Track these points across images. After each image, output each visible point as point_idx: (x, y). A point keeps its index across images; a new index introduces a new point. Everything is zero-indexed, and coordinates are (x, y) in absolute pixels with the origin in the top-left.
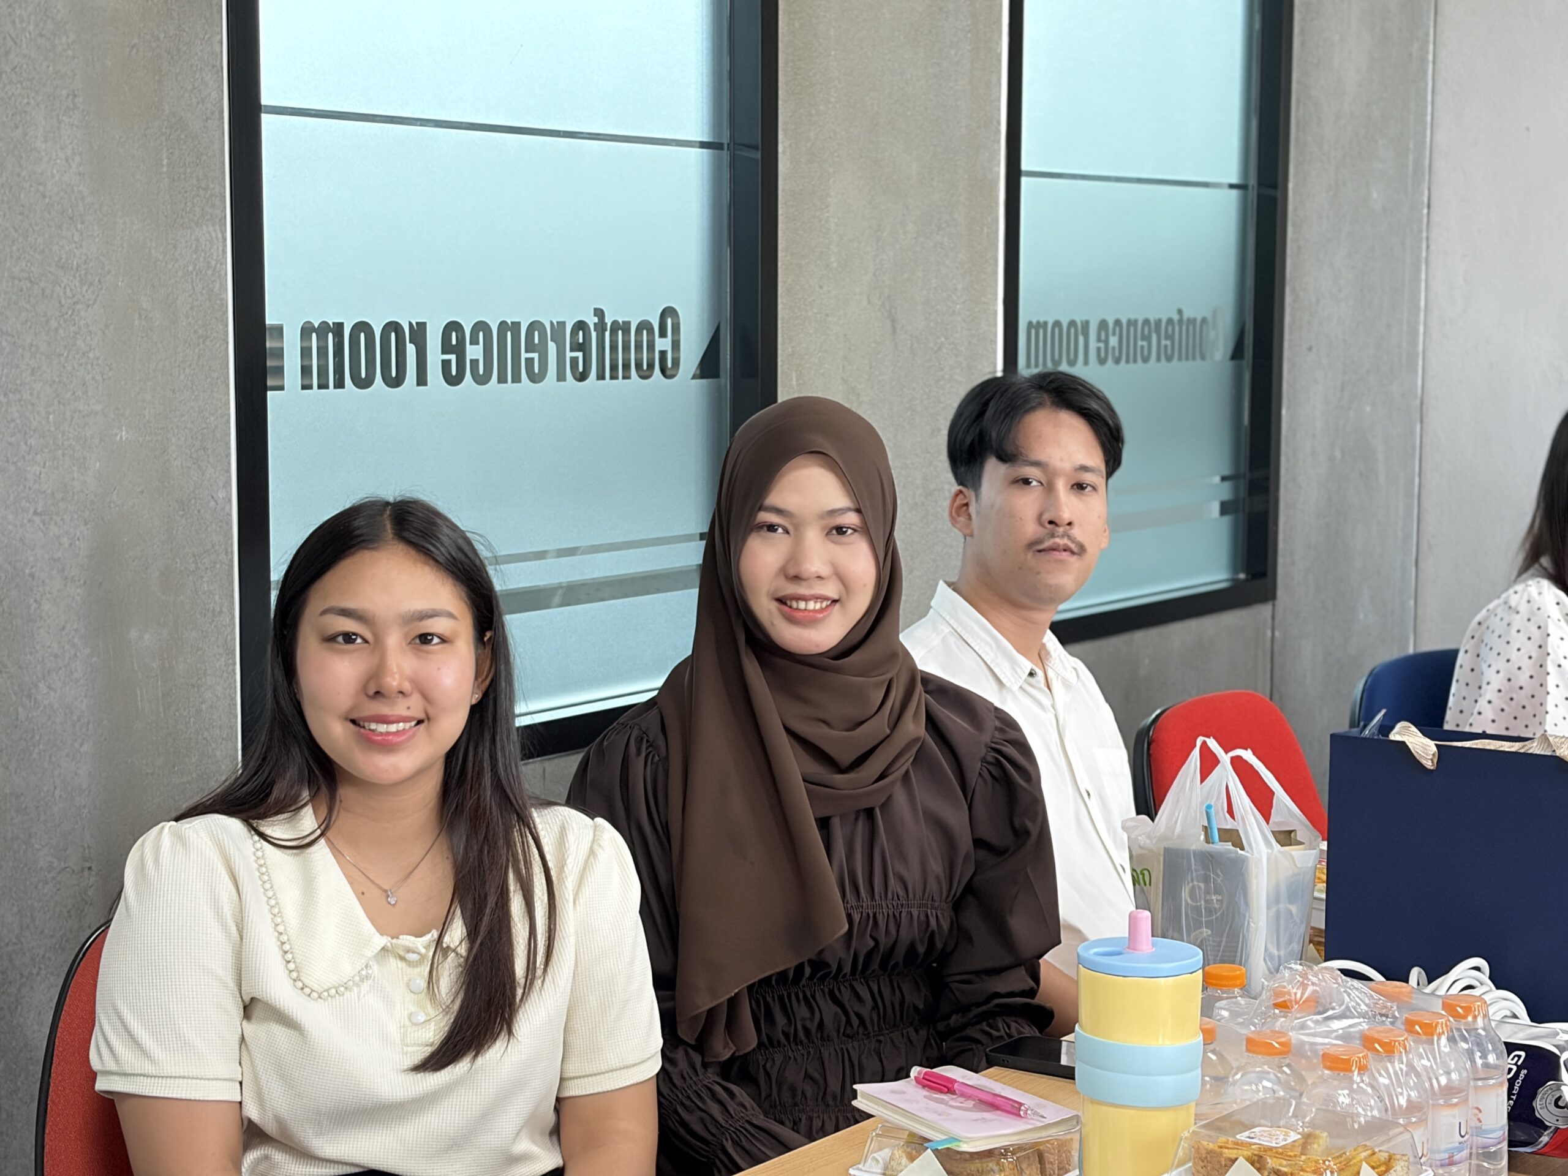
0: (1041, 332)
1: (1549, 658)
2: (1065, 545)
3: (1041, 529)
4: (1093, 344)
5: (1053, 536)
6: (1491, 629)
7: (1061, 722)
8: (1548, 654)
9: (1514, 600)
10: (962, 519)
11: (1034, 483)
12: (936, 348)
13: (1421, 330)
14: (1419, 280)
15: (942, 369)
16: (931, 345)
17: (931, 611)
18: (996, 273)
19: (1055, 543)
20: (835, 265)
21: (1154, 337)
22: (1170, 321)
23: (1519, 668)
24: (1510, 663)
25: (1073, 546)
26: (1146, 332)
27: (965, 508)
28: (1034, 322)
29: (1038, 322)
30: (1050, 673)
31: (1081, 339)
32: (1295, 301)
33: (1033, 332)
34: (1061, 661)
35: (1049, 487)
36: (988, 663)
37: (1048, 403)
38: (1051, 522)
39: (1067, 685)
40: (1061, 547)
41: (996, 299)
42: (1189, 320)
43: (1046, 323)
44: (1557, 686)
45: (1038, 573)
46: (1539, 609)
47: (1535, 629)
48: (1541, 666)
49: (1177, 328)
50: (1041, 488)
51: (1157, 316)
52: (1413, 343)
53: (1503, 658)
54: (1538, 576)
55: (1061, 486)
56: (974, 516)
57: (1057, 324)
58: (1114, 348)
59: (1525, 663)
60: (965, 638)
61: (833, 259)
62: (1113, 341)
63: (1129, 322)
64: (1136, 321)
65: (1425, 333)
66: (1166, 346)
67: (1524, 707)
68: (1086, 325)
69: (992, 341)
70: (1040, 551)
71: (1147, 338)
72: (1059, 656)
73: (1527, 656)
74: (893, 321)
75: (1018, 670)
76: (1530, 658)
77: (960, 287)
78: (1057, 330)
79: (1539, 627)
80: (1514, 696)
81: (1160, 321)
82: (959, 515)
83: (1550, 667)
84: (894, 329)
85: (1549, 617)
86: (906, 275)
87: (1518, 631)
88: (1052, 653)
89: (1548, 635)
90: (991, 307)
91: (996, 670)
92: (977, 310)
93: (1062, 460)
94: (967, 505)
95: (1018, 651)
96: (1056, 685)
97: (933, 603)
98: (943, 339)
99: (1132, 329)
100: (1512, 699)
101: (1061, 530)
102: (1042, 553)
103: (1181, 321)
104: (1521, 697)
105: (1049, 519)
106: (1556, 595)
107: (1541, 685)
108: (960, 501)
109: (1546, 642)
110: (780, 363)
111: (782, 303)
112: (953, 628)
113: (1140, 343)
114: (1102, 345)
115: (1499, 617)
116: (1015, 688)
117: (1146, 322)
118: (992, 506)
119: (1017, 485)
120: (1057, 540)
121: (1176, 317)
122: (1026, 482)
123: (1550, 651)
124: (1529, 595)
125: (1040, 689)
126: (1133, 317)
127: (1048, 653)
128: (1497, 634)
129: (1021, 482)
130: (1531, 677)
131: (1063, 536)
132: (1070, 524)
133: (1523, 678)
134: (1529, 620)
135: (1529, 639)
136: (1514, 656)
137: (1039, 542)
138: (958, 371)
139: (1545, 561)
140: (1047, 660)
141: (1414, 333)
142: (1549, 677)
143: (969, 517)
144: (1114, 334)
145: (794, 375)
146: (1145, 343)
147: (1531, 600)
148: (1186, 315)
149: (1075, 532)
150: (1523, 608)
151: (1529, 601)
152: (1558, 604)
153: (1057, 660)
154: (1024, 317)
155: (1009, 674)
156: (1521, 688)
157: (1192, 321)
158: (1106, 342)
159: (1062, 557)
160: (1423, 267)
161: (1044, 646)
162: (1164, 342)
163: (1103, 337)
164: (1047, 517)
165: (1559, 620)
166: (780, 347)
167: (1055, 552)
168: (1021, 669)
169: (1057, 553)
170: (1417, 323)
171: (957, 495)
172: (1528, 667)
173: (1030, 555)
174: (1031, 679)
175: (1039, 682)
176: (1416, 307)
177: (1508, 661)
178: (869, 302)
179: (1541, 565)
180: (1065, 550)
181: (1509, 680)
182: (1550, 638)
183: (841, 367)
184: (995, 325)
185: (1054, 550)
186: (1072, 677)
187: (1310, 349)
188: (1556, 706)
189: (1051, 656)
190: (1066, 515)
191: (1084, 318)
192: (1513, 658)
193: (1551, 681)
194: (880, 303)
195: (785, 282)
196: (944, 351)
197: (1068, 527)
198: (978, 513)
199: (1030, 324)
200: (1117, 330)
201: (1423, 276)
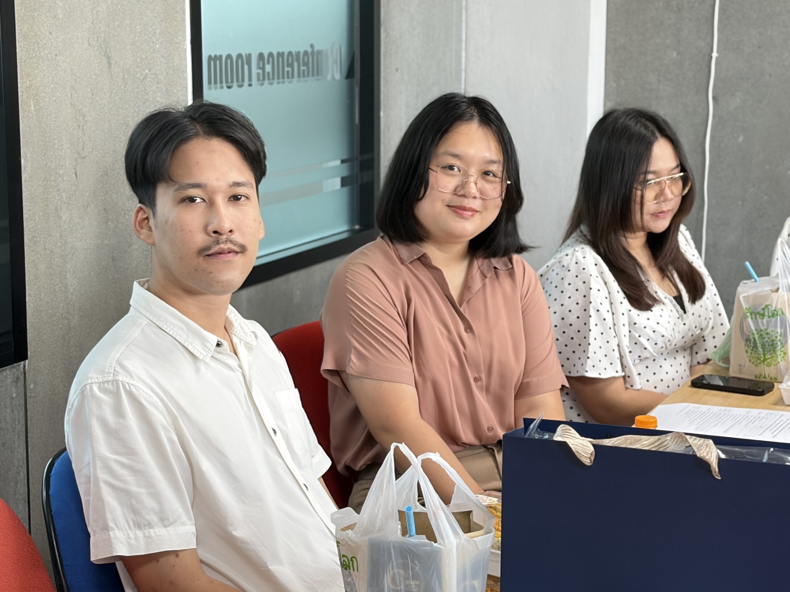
0: (218, 62)
1: (591, 305)
2: (229, 249)
3: (210, 238)
4: (255, 71)
5: (218, 243)
6: (549, 281)
7: (247, 378)
8: (591, 302)
9: (566, 261)
10: (145, 231)
11: (198, 200)
12: (142, 78)
13: (463, 54)
14: (461, 21)
15: (147, 94)
16: (139, 75)
17: (131, 308)
18: (184, 20)
19: (220, 248)
20: (61, 16)
21: (296, 64)
22: (306, 53)
23: (570, 311)
24: (563, 307)
25: (236, 248)
26: (290, 61)
27: (146, 221)
28: (213, 56)
29: (216, 56)
30: (235, 339)
31: (246, 67)
32: (386, 37)
33: (212, 63)
34: (242, 328)
35: (210, 203)
36: (182, 343)
37: (201, 133)
38: (215, 232)
39: (249, 348)
40: (226, 251)
41: (185, 40)
42: (318, 51)
43: (221, 56)
44: (596, 325)
45: (211, 273)
46: (584, 269)
47: (581, 284)
48: (585, 310)
49: (310, 58)
50: (204, 204)
51: (297, 50)
52: (459, 64)
53: (558, 303)
54: (581, 242)
55: (220, 200)
56: (153, 228)
57: (229, 57)
58: (269, 73)
59: (574, 307)
60: (160, 326)
61: (59, 12)
62: (268, 68)
63: (279, 54)
64: (283, 53)
65: (466, 56)
66: (304, 70)
67: (572, 338)
68: (249, 56)
69: (183, 71)
70: (209, 255)
71: (291, 65)
72: (240, 324)
73: (576, 302)
74: (109, 58)
75: (207, 344)
76: (577, 304)
77: (158, 31)
78: (229, 61)
79: (584, 282)
80: (566, 330)
81: (299, 52)
82: (142, 228)
83: (592, 312)
84: (110, 64)
85: (591, 275)
86: (117, 23)
87: (569, 284)
88: (234, 323)
89: (591, 289)
90: (182, 46)
91: (190, 348)
92: (171, 48)
93: (217, 180)
94: (147, 218)
95: (205, 329)
96: (241, 350)
97: (131, 303)
98: (147, 71)
99: (281, 59)
100: (564, 332)
101: (224, 237)
102: (211, 257)
103: (313, 52)
104: (571, 332)
105: (214, 230)
106: (595, 258)
107: (585, 324)
108: (141, 216)
109: (589, 294)
110: (20, 94)
111: (20, 46)
112: (149, 319)
113: (286, 69)
114: (261, 71)
115: (555, 272)
116: (208, 360)
117: (290, 53)
118: (166, 222)
119: (184, 204)
120: (222, 246)
121: (309, 50)
122: (192, 200)
123: (591, 300)
124: (577, 258)
125: (227, 355)
126: (281, 51)
127: (231, 323)
128: (554, 285)
129: (187, 200)
130: (578, 317)
131: (226, 242)
132: (231, 231)
133: (572, 318)
134: (577, 276)
135: (577, 290)
136: (567, 302)
137: (208, 248)
138: (159, 94)
139: (583, 228)
140: (231, 329)
141: (459, 57)
142: (591, 319)
143: (150, 229)
144: (268, 63)
145: (32, 103)
146: (290, 69)
147: (578, 262)
148: (316, 48)
149: (237, 237)
150: (573, 267)
151: (577, 263)
152: (596, 265)
153: (239, 328)
154: (206, 52)
155: (200, 349)
156: (571, 325)
157: (319, 52)
158: (263, 69)
159: (227, 259)
160: (464, 12)
161: (227, 318)
162: (302, 68)
163: (261, 66)
164: (211, 228)
165: (597, 277)
166: (19, 81)
167: (222, 255)
168: (210, 343)
169: (223, 256)
170: (461, 50)
171: (138, 212)
172: (577, 311)
173: (201, 259)
174: (219, 349)
175: (225, 350)
176: (460, 40)
177: (562, 305)
178: (89, 44)
179: (581, 232)
180: (229, 252)
181: (563, 319)
182: (592, 291)
183: (69, 95)
184: (185, 59)
185: (220, 253)
186: (250, 339)
187: (397, 70)
188: (595, 339)
189: (233, 326)
190: (227, 225)
191: (248, 52)
192: (566, 304)
193: (592, 321)
194: (98, 44)
195: (21, 30)
196: (149, 79)
197: (229, 234)
198: (156, 226)
199: (210, 57)
200: (271, 59)
201: (464, 18)
